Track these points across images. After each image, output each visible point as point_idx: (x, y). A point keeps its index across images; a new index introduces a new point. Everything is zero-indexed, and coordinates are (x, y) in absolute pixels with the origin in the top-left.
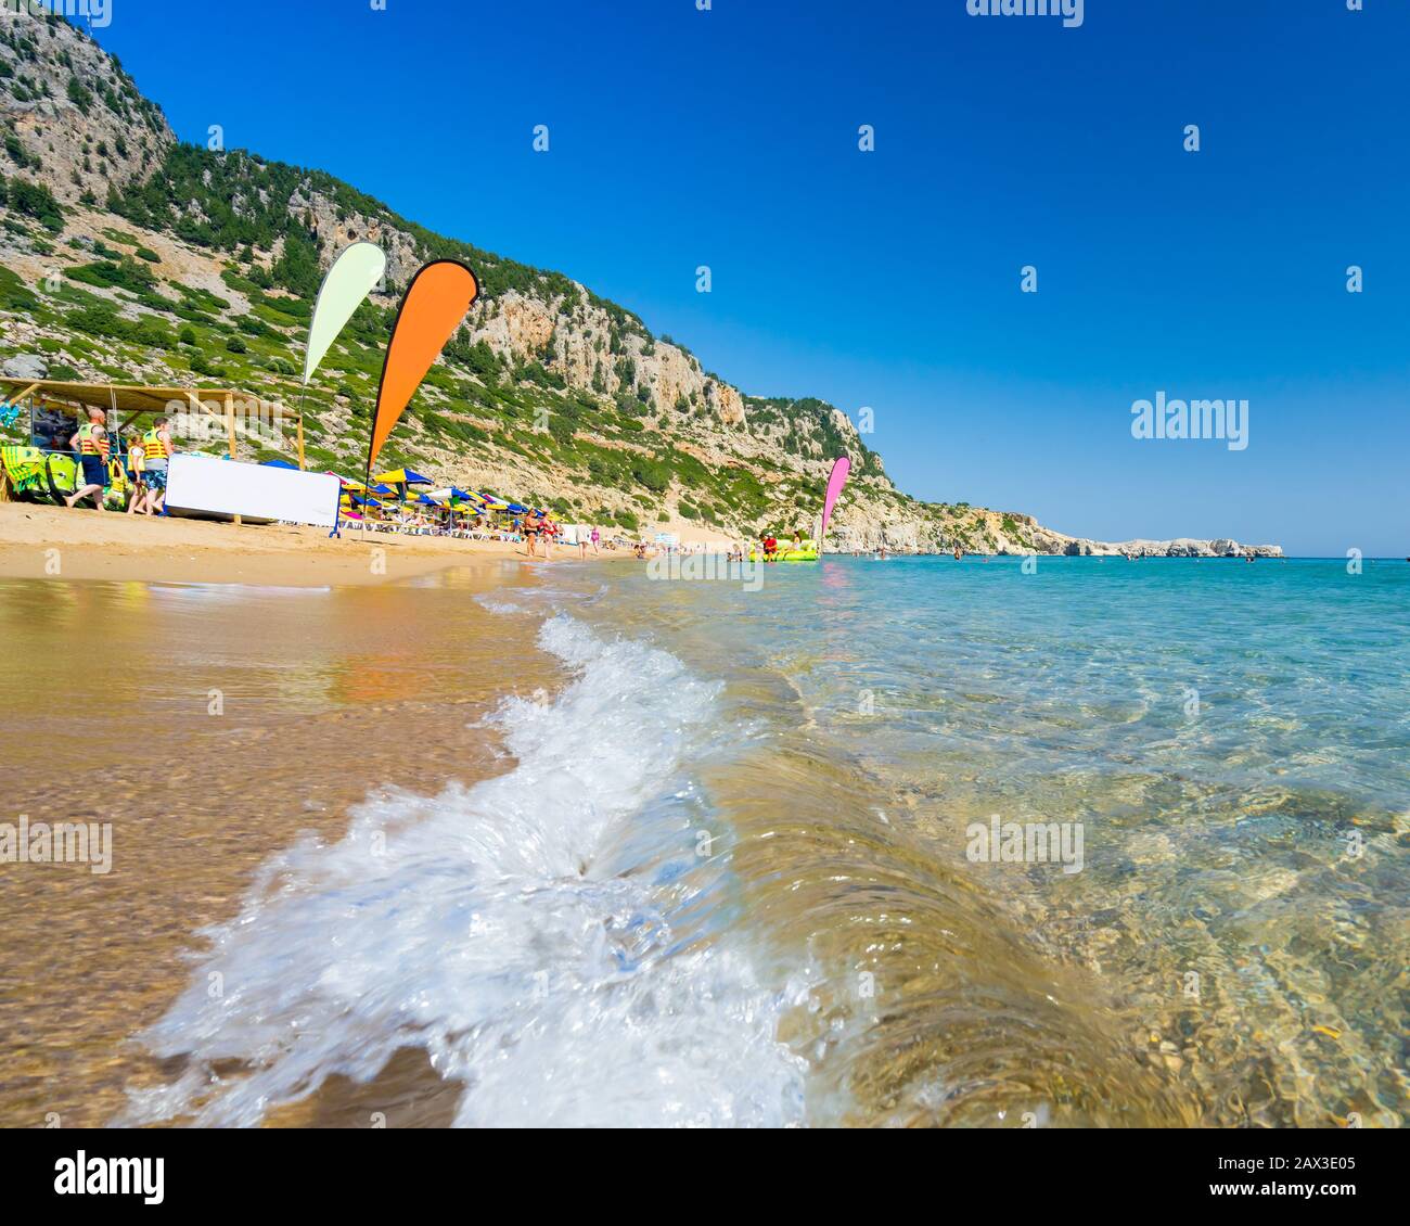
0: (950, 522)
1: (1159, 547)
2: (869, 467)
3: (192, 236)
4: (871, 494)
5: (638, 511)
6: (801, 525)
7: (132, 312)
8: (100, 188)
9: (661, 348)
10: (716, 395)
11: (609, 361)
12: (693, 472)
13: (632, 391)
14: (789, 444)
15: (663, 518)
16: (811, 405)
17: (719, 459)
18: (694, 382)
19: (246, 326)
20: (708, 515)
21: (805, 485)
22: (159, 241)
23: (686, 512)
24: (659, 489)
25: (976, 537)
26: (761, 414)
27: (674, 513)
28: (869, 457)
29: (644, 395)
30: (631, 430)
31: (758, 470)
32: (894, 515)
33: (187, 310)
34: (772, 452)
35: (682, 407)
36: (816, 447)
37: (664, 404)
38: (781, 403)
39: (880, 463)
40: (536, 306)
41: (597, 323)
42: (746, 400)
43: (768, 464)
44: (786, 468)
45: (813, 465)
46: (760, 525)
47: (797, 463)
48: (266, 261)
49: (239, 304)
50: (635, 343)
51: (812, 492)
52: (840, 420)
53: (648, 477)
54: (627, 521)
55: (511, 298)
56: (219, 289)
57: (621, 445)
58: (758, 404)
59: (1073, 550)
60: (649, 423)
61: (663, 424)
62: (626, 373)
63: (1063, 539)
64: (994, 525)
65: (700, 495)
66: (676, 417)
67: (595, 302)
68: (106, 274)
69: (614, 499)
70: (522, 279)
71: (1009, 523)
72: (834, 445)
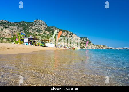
0: (98, 46)
2: (90, 42)
3: (48, 31)
4: (90, 44)
6: (84, 47)
7: (45, 36)
8: (44, 29)
9: (74, 34)
11: (70, 36)
14: (83, 41)
16: (85, 37)
19: (50, 36)
22: (46, 32)
25: (100, 48)
26: (81, 39)
28: (90, 41)
32: (92, 46)
33: (47, 35)
36: (85, 41)
38: (83, 38)
39: (91, 42)
40: (66, 33)
41: (69, 33)
43: (82, 42)
45: (85, 42)
46: (81, 47)
47: (84, 42)
48: (51, 32)
49: (50, 34)
50: (72, 34)
51: (85, 44)
52: (87, 38)
55: (64, 32)
56: (49, 34)
59: (111, 49)
63: (110, 48)
64: (102, 46)
67: (69, 32)
68: (44, 34)
70: (65, 31)
71: (104, 46)
72: (87, 40)
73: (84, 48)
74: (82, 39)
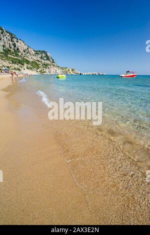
0: (65, 70)
1: (91, 73)
2: (53, 62)
4: (54, 66)
5: (20, 68)
9: (19, 41)
10: (29, 50)
11: (11, 43)
12: (28, 62)
13: (16, 48)
14: (41, 58)
15: (24, 69)
16: (44, 52)
17: (31, 60)
18: (26, 47)
20: (31, 69)
21: (44, 65)
23: (28, 68)
24: (23, 65)
25: (68, 72)
27: (26, 68)
28: (53, 60)
29: (18, 49)
30: (17, 55)
31: (37, 62)
32: (57, 69)
34: (39, 59)
35: (24, 52)
36: (45, 58)
37: (22, 51)
38: (40, 51)
39: (55, 61)
41: (8, 36)
42: (34, 51)
43: (39, 61)
44: (41, 62)
45: (45, 61)
46: (39, 70)
47: (43, 61)
50: (15, 40)
51: (46, 65)
52: (49, 55)
53: (21, 63)
54: (19, 70)
57: (16, 57)
58: (36, 51)
59: (81, 74)
60: (20, 54)
61: (22, 54)
62: (15, 45)
63: (79, 72)
64: (70, 70)
65: (29, 66)
66: (24, 53)
67: (7, 32)
69: (16, 66)
71: (72, 70)
72: (48, 59)
73: (45, 72)
74: (38, 54)
